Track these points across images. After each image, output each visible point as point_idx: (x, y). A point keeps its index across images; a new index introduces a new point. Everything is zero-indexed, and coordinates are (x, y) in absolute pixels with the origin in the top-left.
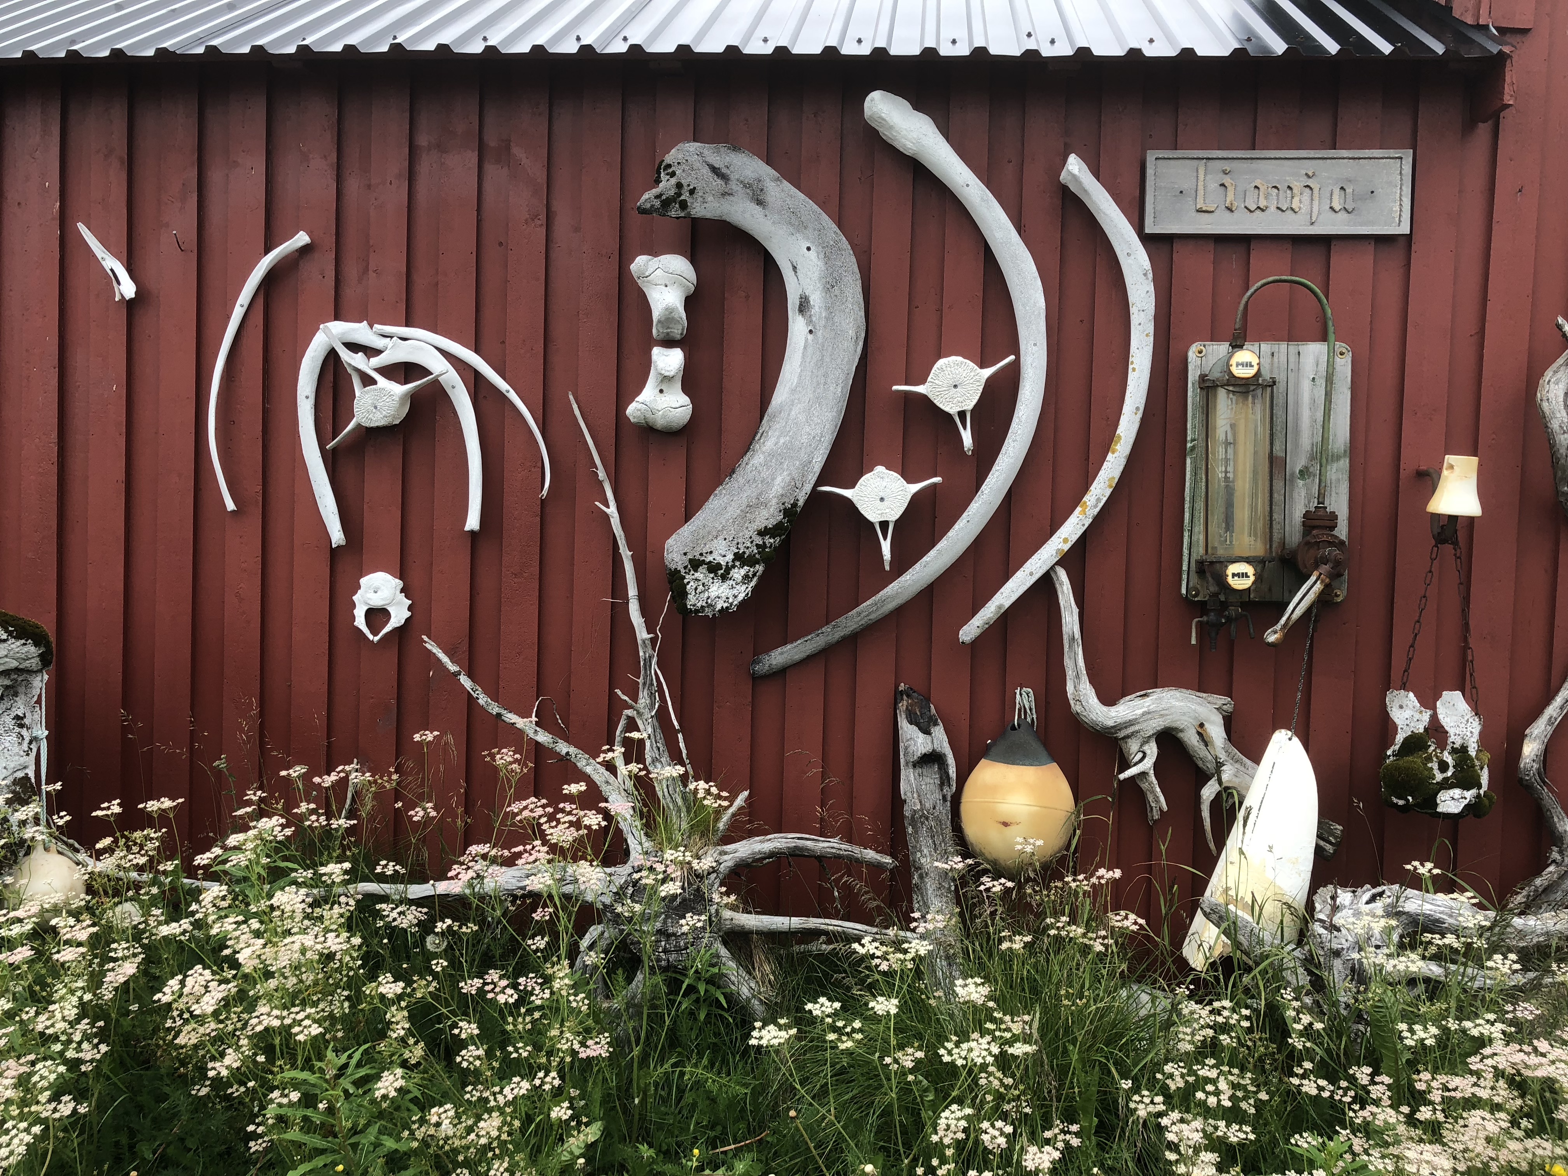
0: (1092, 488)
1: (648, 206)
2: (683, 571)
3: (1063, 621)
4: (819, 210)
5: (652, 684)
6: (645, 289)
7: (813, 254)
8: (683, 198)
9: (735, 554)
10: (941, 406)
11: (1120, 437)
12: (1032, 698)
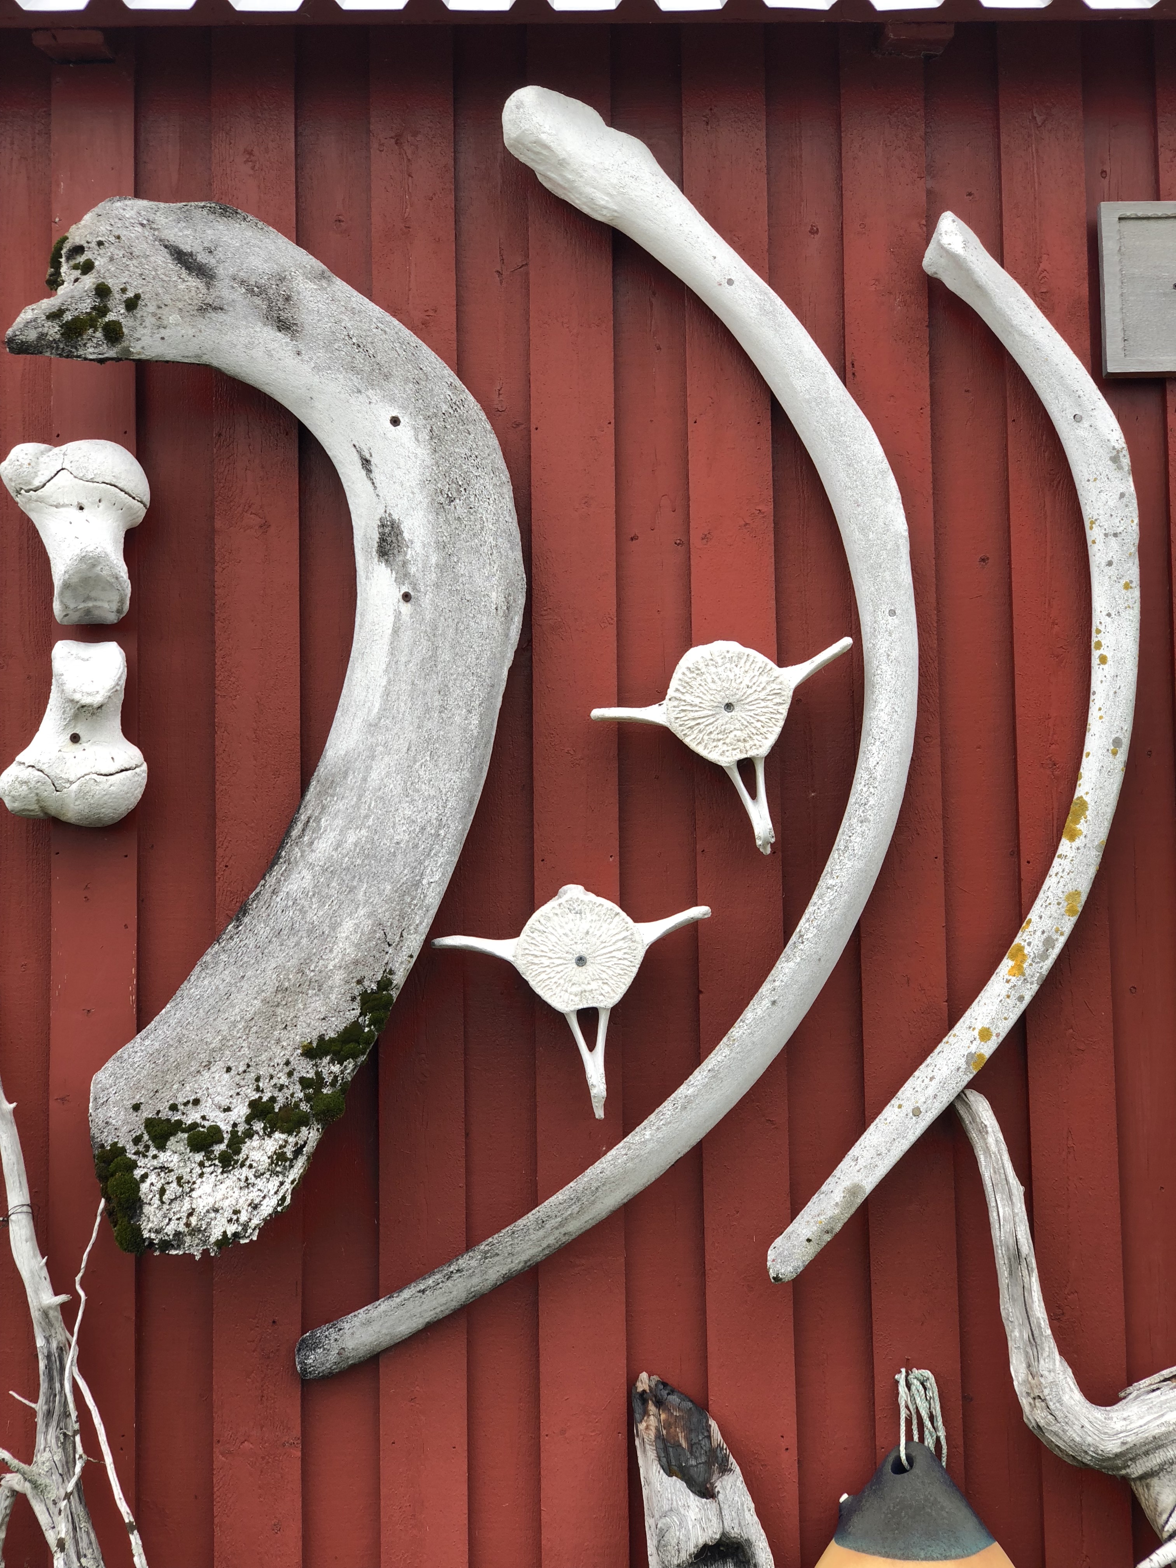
0: (1033, 915)
1: (32, 335)
2: (131, 1149)
3: (993, 1215)
4: (415, 340)
5: (67, 1415)
6: (33, 516)
7: (404, 431)
8: (111, 317)
9: (253, 1104)
10: (701, 750)
11: (1083, 805)
12: (933, 1391)
